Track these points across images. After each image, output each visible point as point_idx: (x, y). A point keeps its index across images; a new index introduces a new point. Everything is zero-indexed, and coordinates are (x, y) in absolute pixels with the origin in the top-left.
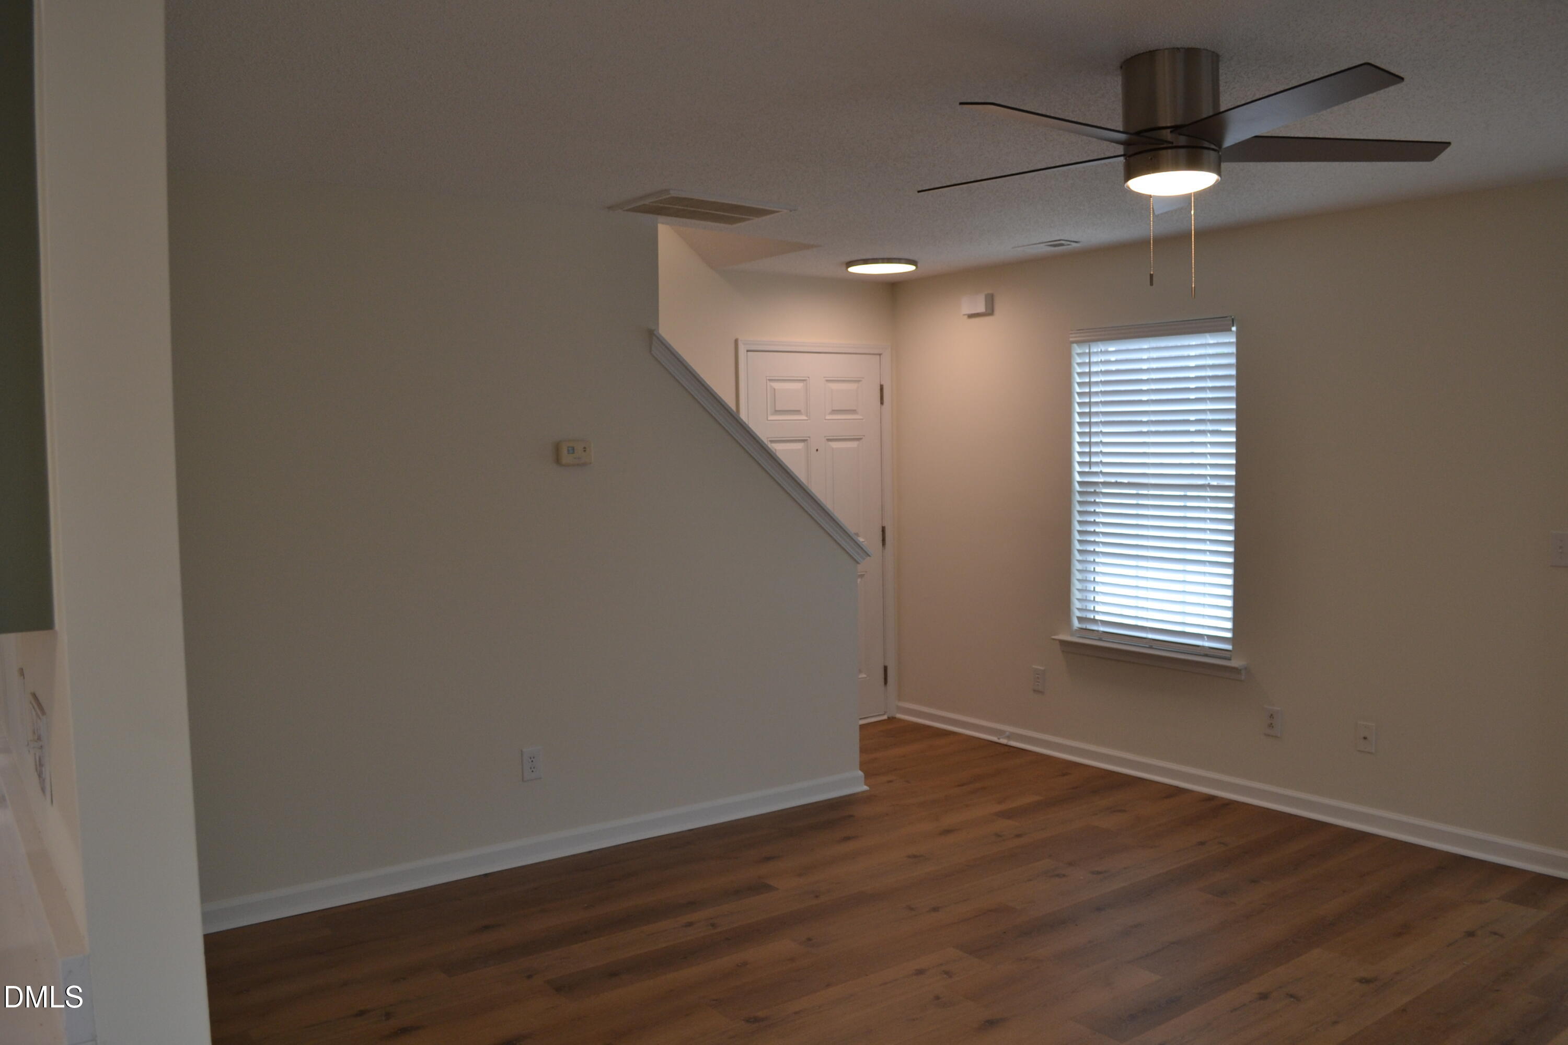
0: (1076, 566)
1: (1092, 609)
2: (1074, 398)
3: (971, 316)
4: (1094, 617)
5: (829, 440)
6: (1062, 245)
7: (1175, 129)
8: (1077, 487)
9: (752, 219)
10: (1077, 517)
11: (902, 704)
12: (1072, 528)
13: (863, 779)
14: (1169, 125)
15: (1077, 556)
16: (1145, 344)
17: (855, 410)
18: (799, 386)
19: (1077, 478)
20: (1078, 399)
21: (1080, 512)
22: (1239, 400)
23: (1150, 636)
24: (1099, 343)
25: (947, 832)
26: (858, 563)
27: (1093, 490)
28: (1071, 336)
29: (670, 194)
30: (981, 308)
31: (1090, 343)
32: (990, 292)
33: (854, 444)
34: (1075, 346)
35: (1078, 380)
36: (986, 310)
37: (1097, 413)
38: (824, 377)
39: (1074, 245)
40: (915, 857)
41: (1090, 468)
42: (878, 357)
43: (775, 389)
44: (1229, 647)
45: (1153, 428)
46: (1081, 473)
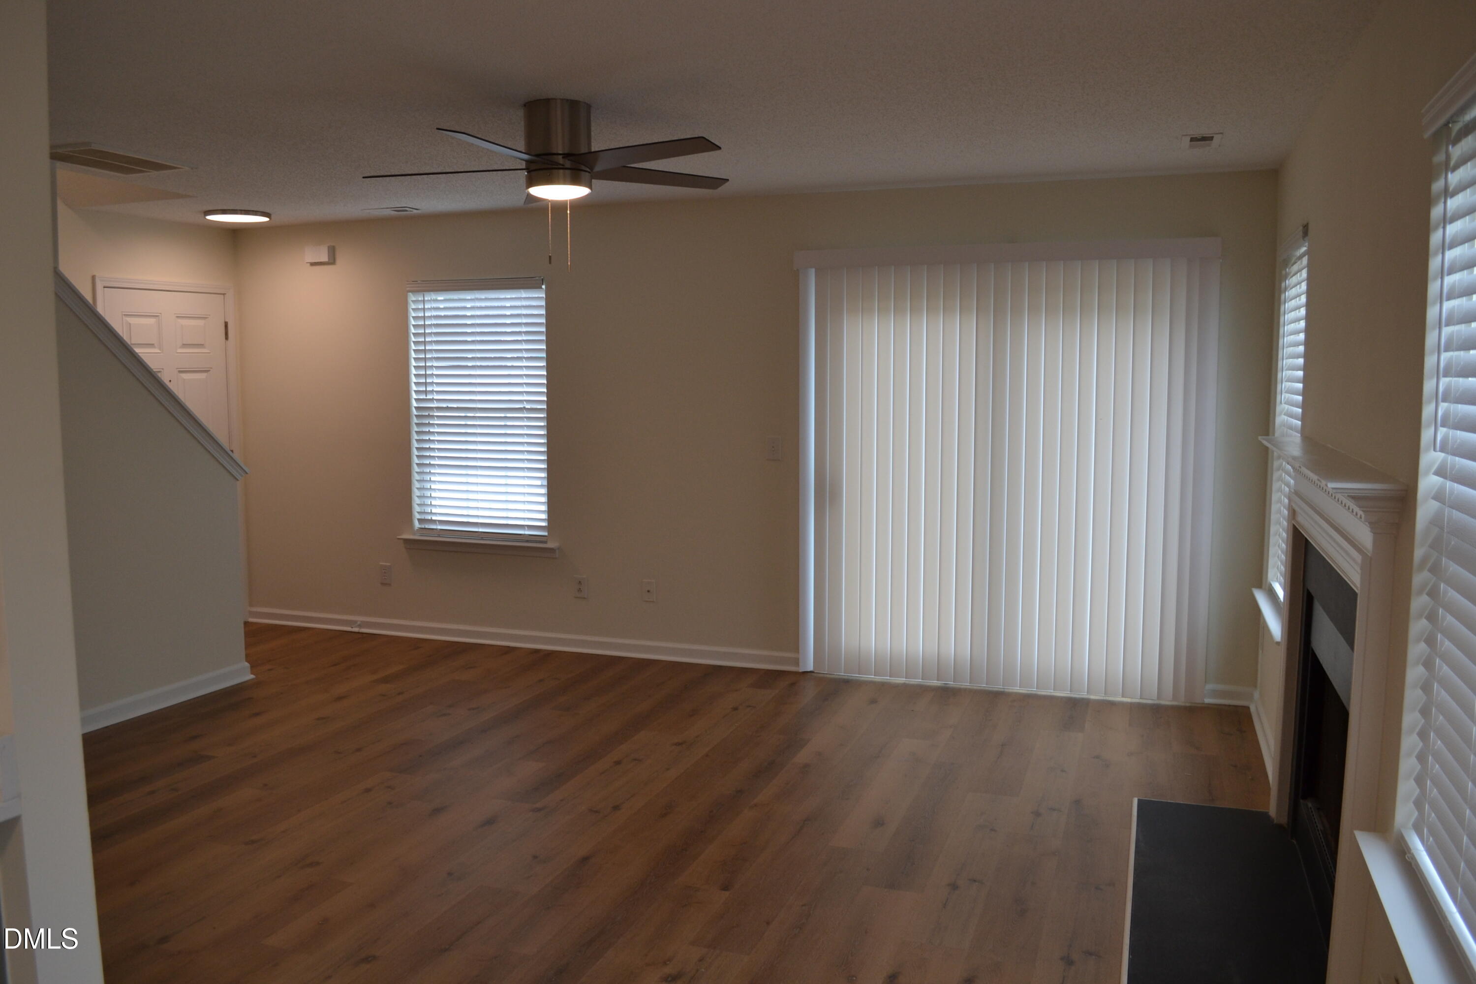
0: (416, 477)
1: (430, 511)
2: (411, 338)
3: (313, 264)
4: (431, 518)
5: (180, 372)
6: (406, 211)
7: (566, 156)
8: (415, 412)
9: (151, 172)
10: (415, 437)
11: (254, 609)
12: (412, 446)
13: (249, 670)
14: (561, 152)
15: (416, 469)
16: (469, 295)
17: (203, 345)
18: (152, 321)
19: (414, 404)
20: (413, 339)
21: (418, 433)
22: (548, 342)
23: (481, 530)
24: (432, 293)
25: (340, 698)
26: (238, 480)
27: (427, 414)
28: (408, 286)
29: (91, 146)
30: (325, 259)
31: (424, 293)
32: (332, 244)
33: (203, 376)
34: (410, 294)
35: (413, 322)
36: (329, 260)
37: (431, 351)
38: (175, 314)
39: (415, 211)
40: (323, 718)
41: (426, 396)
42: (222, 296)
43: (130, 324)
44: (546, 534)
45: (479, 363)
46: (417, 400)
